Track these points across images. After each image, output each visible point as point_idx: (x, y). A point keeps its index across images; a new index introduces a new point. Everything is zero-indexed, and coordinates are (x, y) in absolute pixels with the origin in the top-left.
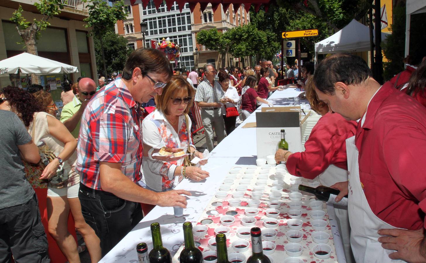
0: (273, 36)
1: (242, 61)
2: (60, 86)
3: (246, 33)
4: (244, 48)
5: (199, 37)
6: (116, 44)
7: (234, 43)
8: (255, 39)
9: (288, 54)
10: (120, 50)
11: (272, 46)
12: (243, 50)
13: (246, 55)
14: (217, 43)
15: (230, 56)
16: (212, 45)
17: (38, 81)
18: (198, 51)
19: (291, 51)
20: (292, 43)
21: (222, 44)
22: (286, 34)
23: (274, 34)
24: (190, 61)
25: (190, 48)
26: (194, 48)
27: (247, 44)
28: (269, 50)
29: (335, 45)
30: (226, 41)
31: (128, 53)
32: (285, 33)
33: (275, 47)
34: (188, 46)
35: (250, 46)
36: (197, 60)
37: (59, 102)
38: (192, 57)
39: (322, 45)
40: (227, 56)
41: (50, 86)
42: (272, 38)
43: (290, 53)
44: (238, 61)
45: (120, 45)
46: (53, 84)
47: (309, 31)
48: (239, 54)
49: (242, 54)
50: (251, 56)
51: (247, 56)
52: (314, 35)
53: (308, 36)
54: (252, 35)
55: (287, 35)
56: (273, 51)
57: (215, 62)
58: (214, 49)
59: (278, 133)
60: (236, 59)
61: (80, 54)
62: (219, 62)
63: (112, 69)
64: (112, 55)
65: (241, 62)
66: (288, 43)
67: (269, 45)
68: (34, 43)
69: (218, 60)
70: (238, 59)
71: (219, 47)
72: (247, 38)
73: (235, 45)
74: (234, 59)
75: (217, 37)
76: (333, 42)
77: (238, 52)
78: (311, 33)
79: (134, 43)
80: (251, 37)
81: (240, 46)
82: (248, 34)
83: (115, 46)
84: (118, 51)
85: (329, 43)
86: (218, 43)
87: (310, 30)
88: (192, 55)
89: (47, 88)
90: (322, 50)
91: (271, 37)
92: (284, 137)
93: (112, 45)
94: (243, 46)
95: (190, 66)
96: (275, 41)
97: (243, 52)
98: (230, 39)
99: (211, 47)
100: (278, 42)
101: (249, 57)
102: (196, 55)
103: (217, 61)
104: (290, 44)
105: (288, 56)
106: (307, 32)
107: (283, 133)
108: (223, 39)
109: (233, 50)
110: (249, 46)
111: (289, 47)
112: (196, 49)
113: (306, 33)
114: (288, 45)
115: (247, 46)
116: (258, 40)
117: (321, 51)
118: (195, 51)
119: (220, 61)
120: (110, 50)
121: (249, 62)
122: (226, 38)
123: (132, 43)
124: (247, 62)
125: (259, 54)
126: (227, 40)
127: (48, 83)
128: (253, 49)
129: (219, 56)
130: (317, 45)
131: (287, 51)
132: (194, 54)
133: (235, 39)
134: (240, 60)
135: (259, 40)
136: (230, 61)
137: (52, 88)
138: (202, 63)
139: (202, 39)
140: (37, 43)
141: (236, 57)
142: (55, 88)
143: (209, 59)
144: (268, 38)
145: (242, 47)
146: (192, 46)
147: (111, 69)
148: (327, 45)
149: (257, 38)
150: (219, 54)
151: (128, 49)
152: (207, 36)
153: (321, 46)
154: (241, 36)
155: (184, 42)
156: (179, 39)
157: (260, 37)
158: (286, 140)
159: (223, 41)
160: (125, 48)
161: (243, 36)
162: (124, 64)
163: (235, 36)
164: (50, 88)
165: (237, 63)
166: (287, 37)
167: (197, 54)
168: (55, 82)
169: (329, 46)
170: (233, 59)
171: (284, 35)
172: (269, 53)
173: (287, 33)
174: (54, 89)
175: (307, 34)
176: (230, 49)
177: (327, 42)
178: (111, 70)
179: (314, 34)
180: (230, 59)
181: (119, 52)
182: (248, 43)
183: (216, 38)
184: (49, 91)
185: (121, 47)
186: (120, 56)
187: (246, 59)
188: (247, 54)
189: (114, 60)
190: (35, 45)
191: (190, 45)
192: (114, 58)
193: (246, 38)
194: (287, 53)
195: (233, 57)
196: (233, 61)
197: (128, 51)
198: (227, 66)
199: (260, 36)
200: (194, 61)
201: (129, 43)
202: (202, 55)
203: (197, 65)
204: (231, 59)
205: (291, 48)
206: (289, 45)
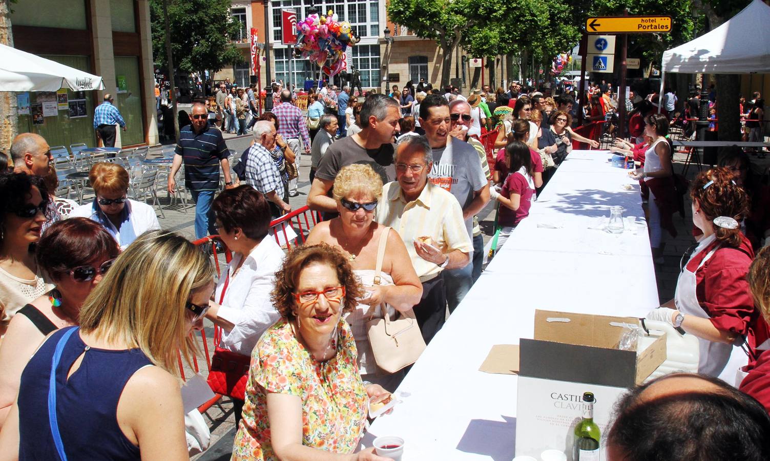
0: (563, 12)
1: (490, 65)
2: (66, 107)
3: (502, 4)
4: (495, 37)
5: (393, 7)
6: (204, 8)
7: (474, 25)
8: (521, 19)
9: (597, 65)
10: (212, 23)
11: (560, 34)
12: (492, 42)
13: (499, 53)
14: (435, 22)
15: (462, 52)
16: (423, 27)
17: (10, 102)
18: (389, 36)
19: (605, 59)
20: (608, 40)
21: (445, 27)
22: (595, 23)
23: (567, 6)
24: (370, 57)
25: (372, 26)
26: (382, 28)
27: (503, 28)
28: (551, 42)
29: (710, 58)
30: (455, 18)
31: (230, 30)
32: (595, 21)
33: (565, 37)
34: (368, 23)
35: (510, 33)
36: (386, 56)
37: (60, 151)
38: (375, 49)
39: (680, 56)
40: (457, 53)
41: (41, 108)
42: (560, 17)
43: (603, 65)
44: (480, 66)
45: (212, 12)
46: (48, 104)
47: (651, 19)
48: (483, 50)
49: (489, 52)
50: (511, 54)
51: (502, 54)
52: (661, 30)
53: (646, 30)
54: (515, 8)
55: (599, 25)
56: (562, 44)
57: (427, 62)
58: (427, 37)
59: (574, 398)
60: (476, 61)
61: (115, 34)
62: (435, 64)
63: (192, 65)
64: (193, 34)
65: (487, 66)
66: (599, 41)
67: (553, 31)
68: (6, 11)
69: (435, 59)
70: (480, 60)
71: (438, 33)
72: (505, 15)
73: (476, 28)
74: (472, 61)
75: (435, 8)
76: (704, 52)
77: (482, 46)
78: (654, 24)
79: (246, 7)
80: (513, 14)
81: (486, 31)
82: (507, 7)
83: (201, 14)
84: (206, 26)
85: (696, 52)
86: (438, 22)
87: (654, 18)
88: (376, 43)
89: (36, 112)
90: (680, 68)
91: (558, 13)
92: (591, 413)
93: (195, 12)
94: (494, 34)
95: (370, 69)
96: (566, 23)
97: (492, 46)
98: (464, 15)
99: (421, 31)
100: (573, 25)
101: (505, 57)
102: (385, 45)
103: (432, 61)
104: (603, 42)
105: (597, 71)
106: (646, 21)
107: (588, 403)
108: (449, 13)
109: (471, 41)
110: (507, 33)
111: (601, 49)
112: (386, 32)
113: (643, 24)
114: (599, 46)
115: (501, 33)
116: (528, 20)
117: (675, 70)
118: (382, 35)
119: (438, 62)
120: (190, 22)
121: (505, 67)
122: (457, 13)
123: (240, 6)
124: (500, 67)
125: (528, 51)
126: (459, 18)
127: (38, 101)
128: (515, 41)
129: (437, 50)
130: (667, 55)
131: (596, 59)
132: (382, 42)
133: (476, 16)
134: (485, 63)
135: (532, 21)
136: (463, 64)
137: (46, 112)
138: (396, 63)
139: (400, 12)
140: (12, 11)
141: (475, 57)
142: (55, 113)
143: (413, 54)
144: (552, 16)
145: (492, 34)
146: (376, 23)
147: (189, 65)
148: (691, 58)
149: (526, 16)
150: (438, 48)
151: (231, 21)
152: (412, 6)
153: (676, 59)
154: (491, 11)
155: (359, 12)
156: (349, 5)
157: (533, 15)
158: (595, 421)
159: (448, 19)
160: (224, 18)
161: (496, 11)
162: (220, 55)
163: (477, 9)
164: (42, 113)
165: (477, 70)
166: (598, 29)
167: (387, 42)
168: (54, 99)
169: (695, 60)
170: (468, 60)
171: (592, 25)
172: (552, 49)
173: (599, 21)
174: (52, 115)
175: (644, 27)
176: (464, 38)
177: (693, 51)
178: (189, 68)
179: (662, 27)
180: (463, 57)
181: (209, 28)
182: (506, 25)
183: (433, 10)
184: (40, 118)
185: (215, 15)
186: (210, 36)
187: (498, 60)
188: (501, 50)
189: (198, 45)
190: (7, 16)
191: (372, 20)
192: (196, 40)
193: (502, 15)
194: (595, 63)
195: (470, 56)
196: (469, 64)
197: (230, 25)
198: (455, 77)
199: (535, 11)
200: (379, 59)
201: (234, 7)
202: (399, 44)
203: (385, 68)
204: (465, 60)
205: (604, 52)
206: (601, 44)
